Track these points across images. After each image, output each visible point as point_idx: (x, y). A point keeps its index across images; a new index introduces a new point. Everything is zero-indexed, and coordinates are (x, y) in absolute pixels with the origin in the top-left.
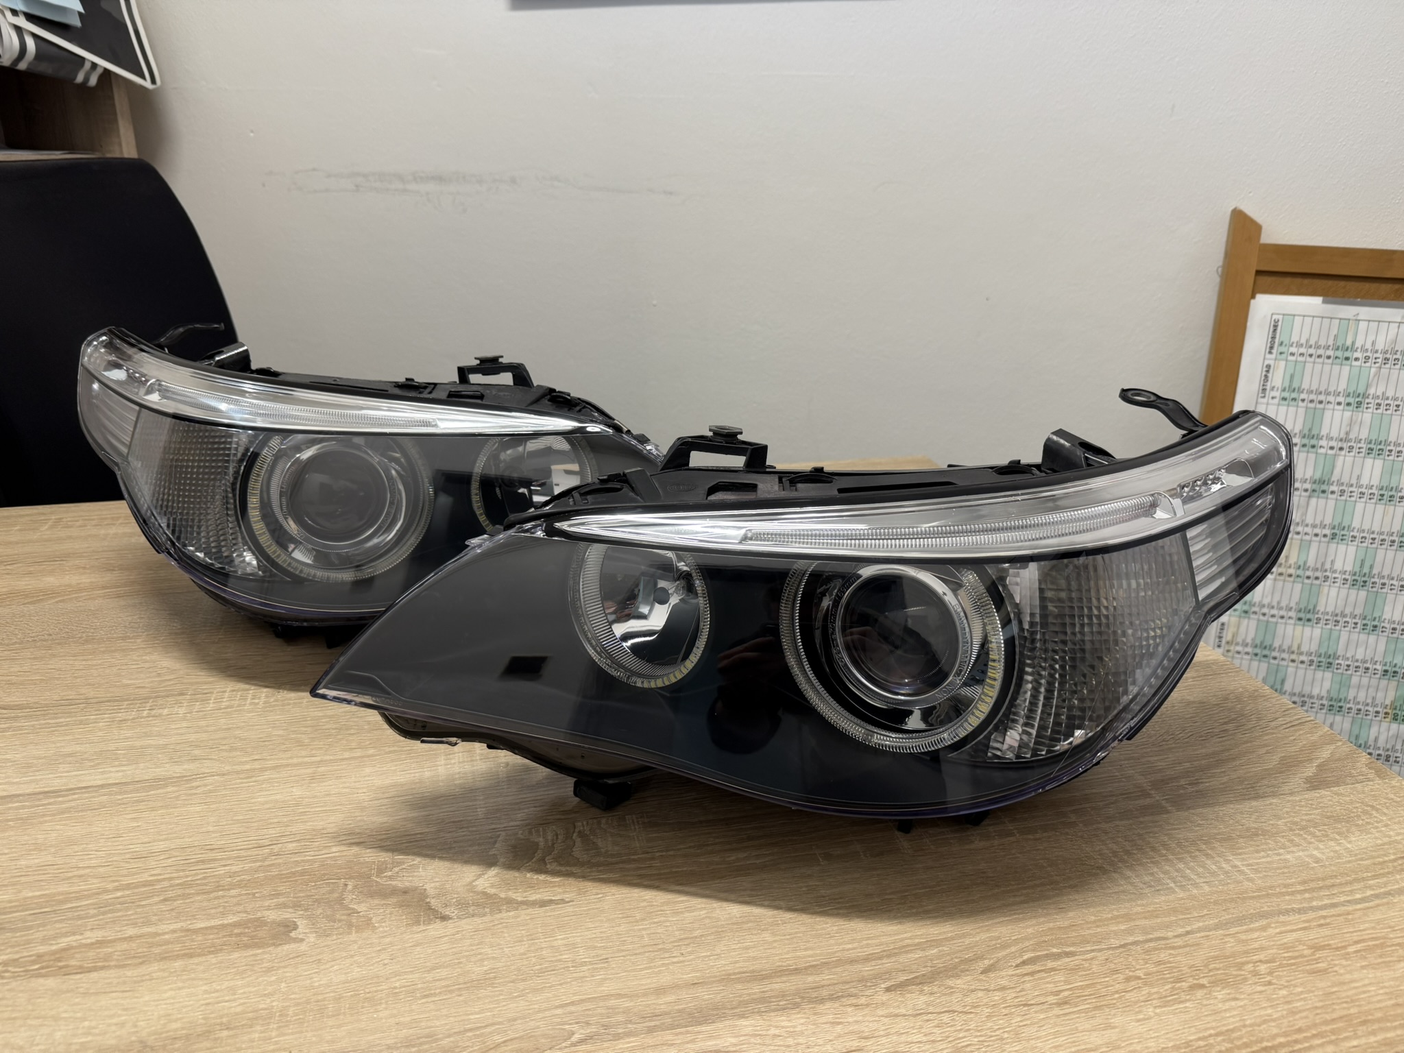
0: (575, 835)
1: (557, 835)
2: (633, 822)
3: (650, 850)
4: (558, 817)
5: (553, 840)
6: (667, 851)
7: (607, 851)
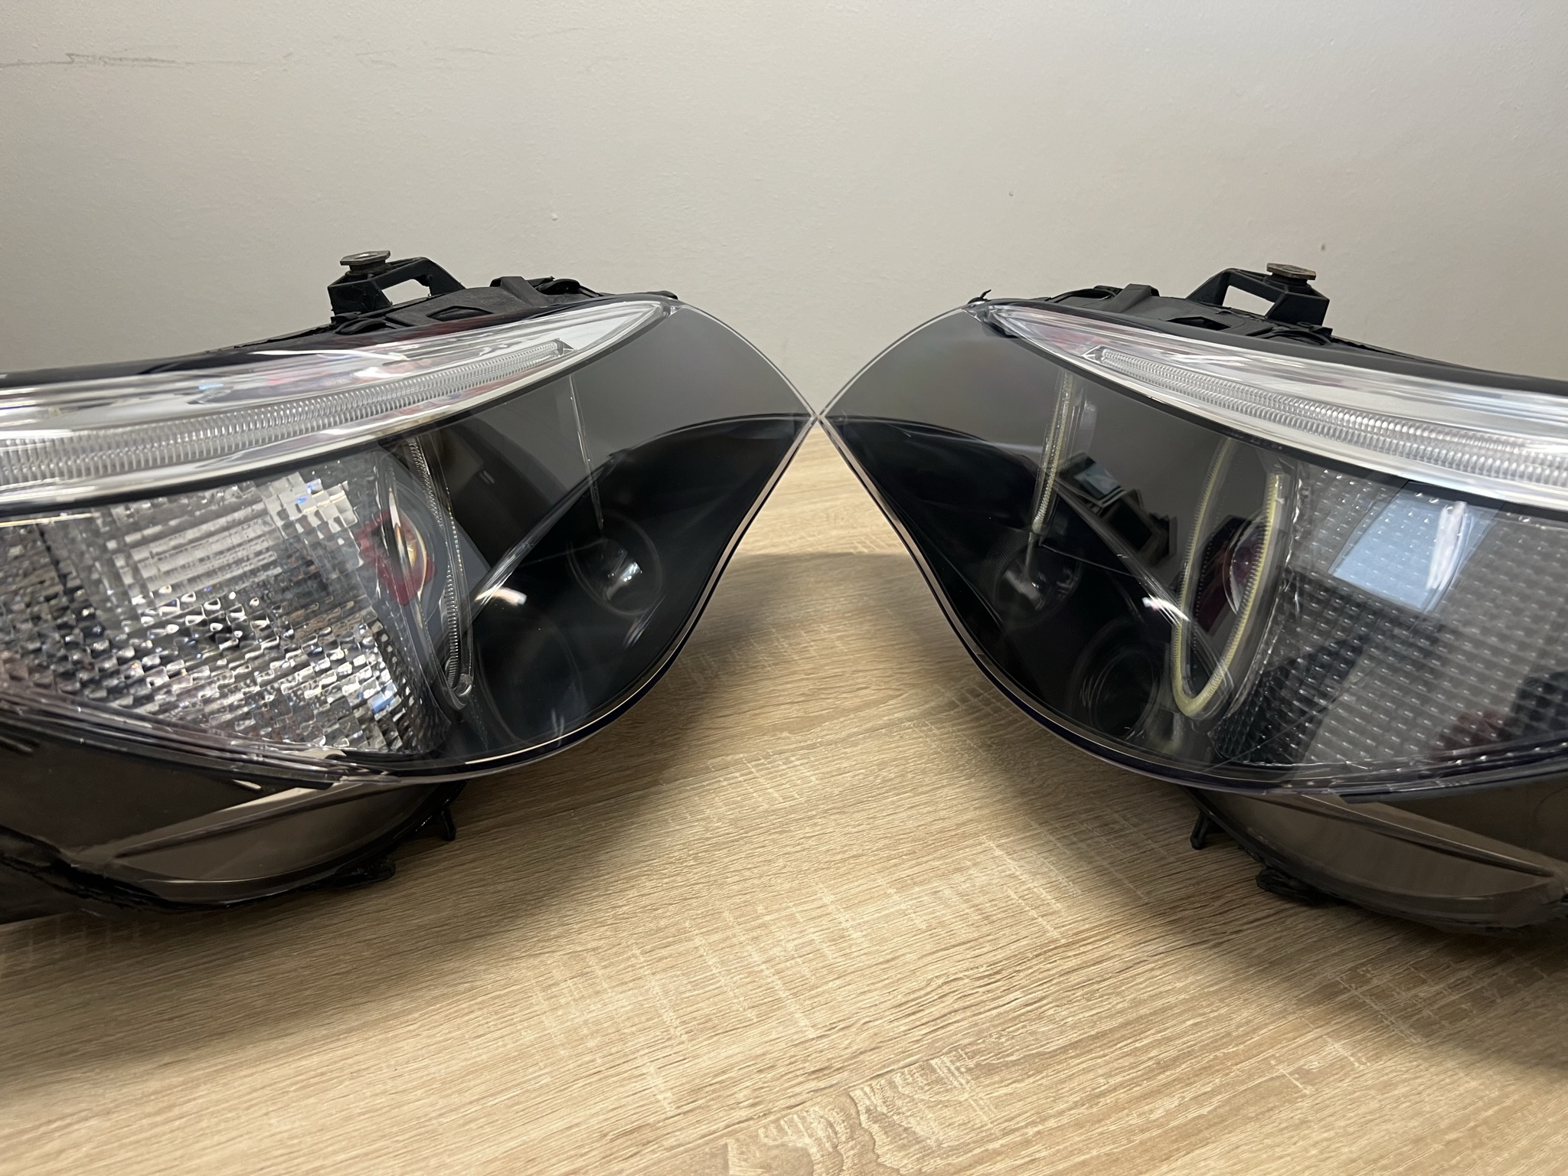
0: (863, 1118)
1: (831, 1125)
2: (949, 1070)
3: (1012, 1124)
4: (813, 1085)
5: (828, 1137)
6: (1044, 1120)
7: (940, 1144)
